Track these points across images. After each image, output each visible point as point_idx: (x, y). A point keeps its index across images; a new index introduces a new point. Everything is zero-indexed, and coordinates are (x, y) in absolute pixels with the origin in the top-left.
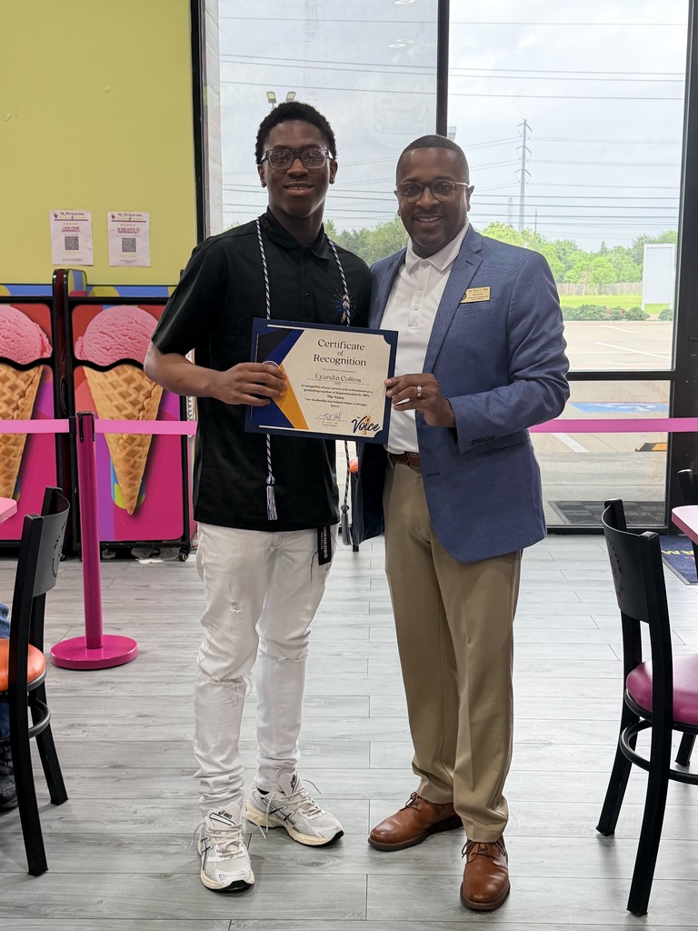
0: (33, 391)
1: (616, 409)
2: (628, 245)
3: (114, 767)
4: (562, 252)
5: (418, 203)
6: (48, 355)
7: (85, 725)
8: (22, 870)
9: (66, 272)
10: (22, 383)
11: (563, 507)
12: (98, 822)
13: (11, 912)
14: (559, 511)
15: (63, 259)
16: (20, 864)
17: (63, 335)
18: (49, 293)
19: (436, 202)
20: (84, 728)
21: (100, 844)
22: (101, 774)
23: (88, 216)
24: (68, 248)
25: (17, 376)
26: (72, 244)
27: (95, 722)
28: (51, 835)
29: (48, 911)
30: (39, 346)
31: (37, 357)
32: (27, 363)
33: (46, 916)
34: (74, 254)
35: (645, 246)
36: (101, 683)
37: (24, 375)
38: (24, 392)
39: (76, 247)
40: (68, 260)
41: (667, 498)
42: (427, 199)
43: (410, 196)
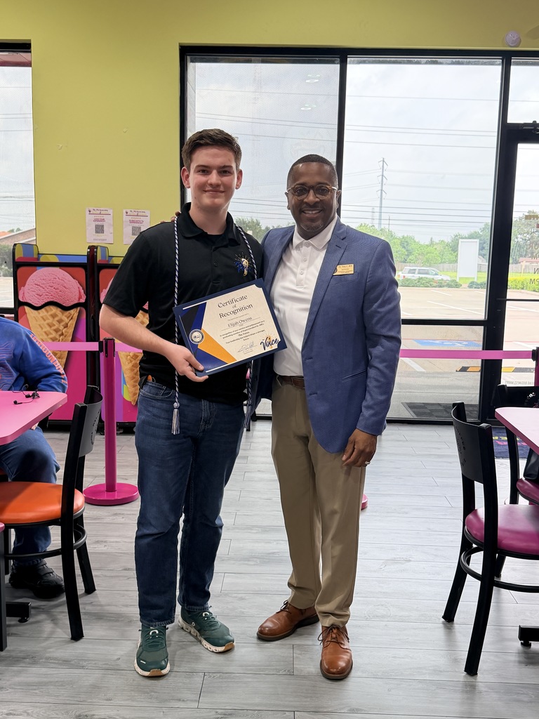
0: (72, 323)
1: (442, 344)
2: (448, 240)
3: (126, 569)
4: (406, 243)
5: (305, 200)
6: (83, 300)
7: (105, 542)
8: (67, 636)
9: (96, 247)
10: (66, 318)
11: (412, 406)
12: (116, 606)
13: (60, 664)
14: (409, 409)
15: (94, 239)
16: (65, 632)
17: (93, 288)
18: (85, 260)
19: (317, 200)
20: (105, 544)
21: (117, 621)
22: (117, 574)
23: (110, 212)
24: (97, 232)
25: (63, 314)
26: (99, 229)
27: (112, 540)
28: (85, 614)
29: (85, 664)
30: (78, 294)
31: (76, 302)
32: (70, 305)
33: (83, 667)
34: (101, 236)
35: (460, 240)
36: (116, 514)
37: (67, 313)
38: (67, 324)
39: (103, 232)
40: (96, 240)
41: (480, 402)
42: (311, 197)
43: (299, 196)
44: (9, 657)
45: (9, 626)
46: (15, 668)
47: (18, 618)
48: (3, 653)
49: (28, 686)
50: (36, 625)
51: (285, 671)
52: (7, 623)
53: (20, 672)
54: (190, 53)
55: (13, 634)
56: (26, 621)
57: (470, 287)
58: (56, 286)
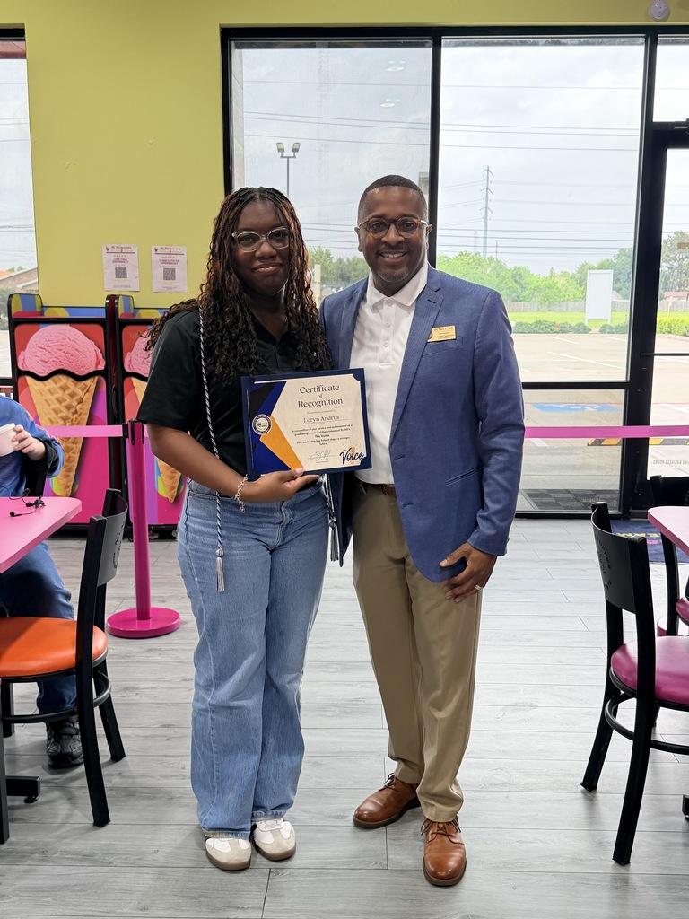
0: (89, 398)
1: (568, 408)
2: (572, 270)
3: (164, 726)
4: (519, 276)
5: (384, 239)
6: (101, 367)
7: (137, 688)
8: (88, 821)
9: (117, 297)
10: (80, 391)
11: (533, 494)
12: (152, 777)
13: (80, 860)
14: (528, 498)
15: (114, 286)
16: (85, 816)
17: (114, 351)
18: (102, 315)
19: (401, 238)
20: (137, 691)
21: (154, 798)
22: (153, 733)
23: (135, 249)
24: (118, 276)
25: (76, 385)
26: (121, 273)
27: (146, 685)
28: (112, 789)
29: (112, 859)
30: (94, 359)
31: (93, 369)
32: (84, 374)
33: (109, 864)
34: (123, 281)
35: (589, 271)
36: (150, 650)
37: (82, 384)
38: (82, 399)
39: (125, 276)
40: (118, 287)
41: (621, 488)
42: (392, 235)
43: (376, 233)
44: (12, 852)
45: (13, 808)
46: (20, 868)
47: (24, 798)
48: (3, 847)
49: (37, 893)
50: (47, 806)
51: (376, 864)
52: (9, 804)
53: (26, 872)
54: (234, 37)
55: (16, 820)
56: (34, 800)
57: (602, 331)
58: (67, 350)
